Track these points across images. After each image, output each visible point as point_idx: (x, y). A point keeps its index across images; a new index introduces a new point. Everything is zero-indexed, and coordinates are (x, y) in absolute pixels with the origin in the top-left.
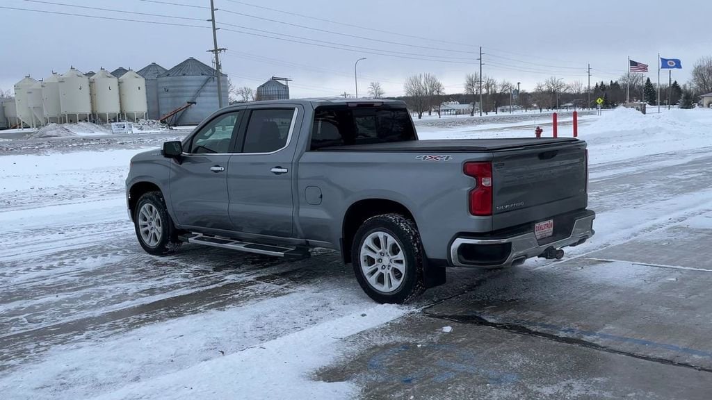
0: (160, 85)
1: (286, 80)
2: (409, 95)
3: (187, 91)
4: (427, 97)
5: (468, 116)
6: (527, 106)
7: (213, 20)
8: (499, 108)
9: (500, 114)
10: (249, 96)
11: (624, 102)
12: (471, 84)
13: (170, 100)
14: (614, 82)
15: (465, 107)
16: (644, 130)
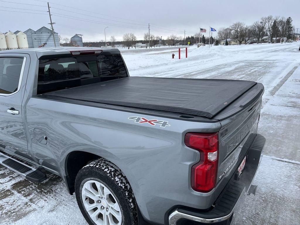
0: (32, 37)
1: (81, 35)
2: (125, 41)
3: (43, 39)
4: (131, 41)
5: (145, 48)
6: (164, 45)
7: (49, 11)
8: (155, 45)
9: (156, 47)
10: (68, 41)
11: (196, 43)
12: (146, 37)
13: (37, 43)
14: (192, 36)
15: (144, 45)
16: (210, 54)
